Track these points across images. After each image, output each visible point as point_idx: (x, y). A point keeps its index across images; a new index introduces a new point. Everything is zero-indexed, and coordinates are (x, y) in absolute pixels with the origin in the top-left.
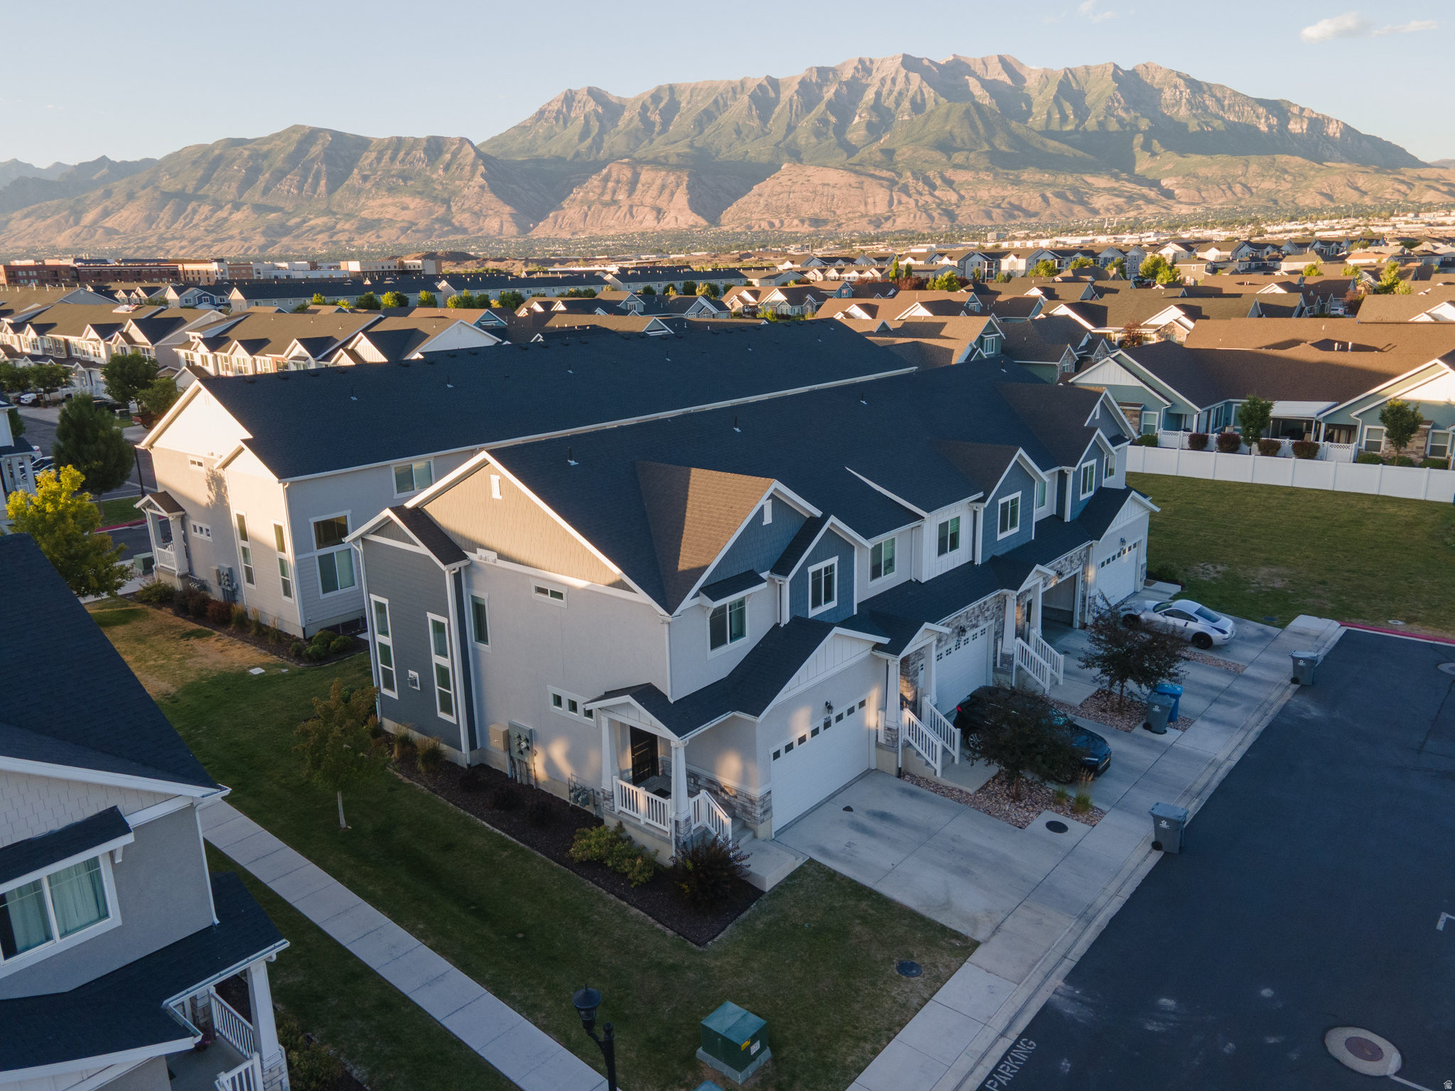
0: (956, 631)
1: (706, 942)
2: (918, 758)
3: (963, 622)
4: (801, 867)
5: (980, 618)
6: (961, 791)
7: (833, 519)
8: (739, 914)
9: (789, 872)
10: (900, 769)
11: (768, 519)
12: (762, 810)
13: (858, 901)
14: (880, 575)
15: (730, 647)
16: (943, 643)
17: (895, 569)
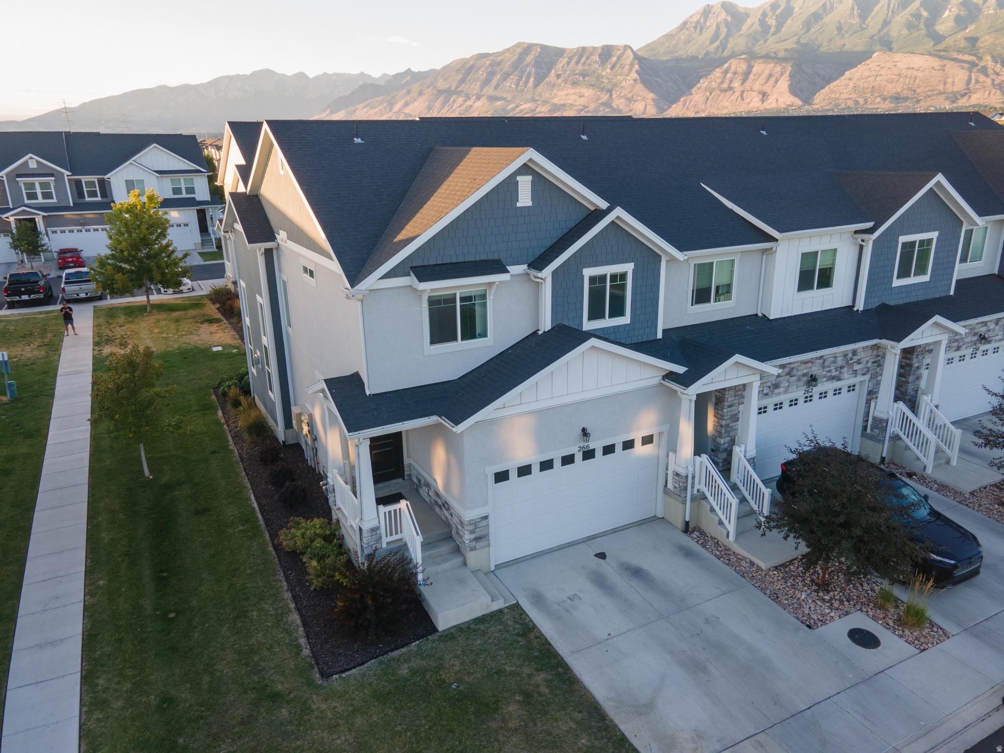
0: (805, 379)
1: (332, 675)
2: (712, 515)
3: (816, 370)
4: (500, 611)
5: (845, 370)
6: (752, 564)
7: (619, 212)
8: (392, 650)
9: (479, 614)
10: (687, 523)
11: (525, 199)
12: (473, 536)
13: (537, 670)
14: (709, 301)
15: (460, 345)
16: (782, 390)
17: (730, 299)
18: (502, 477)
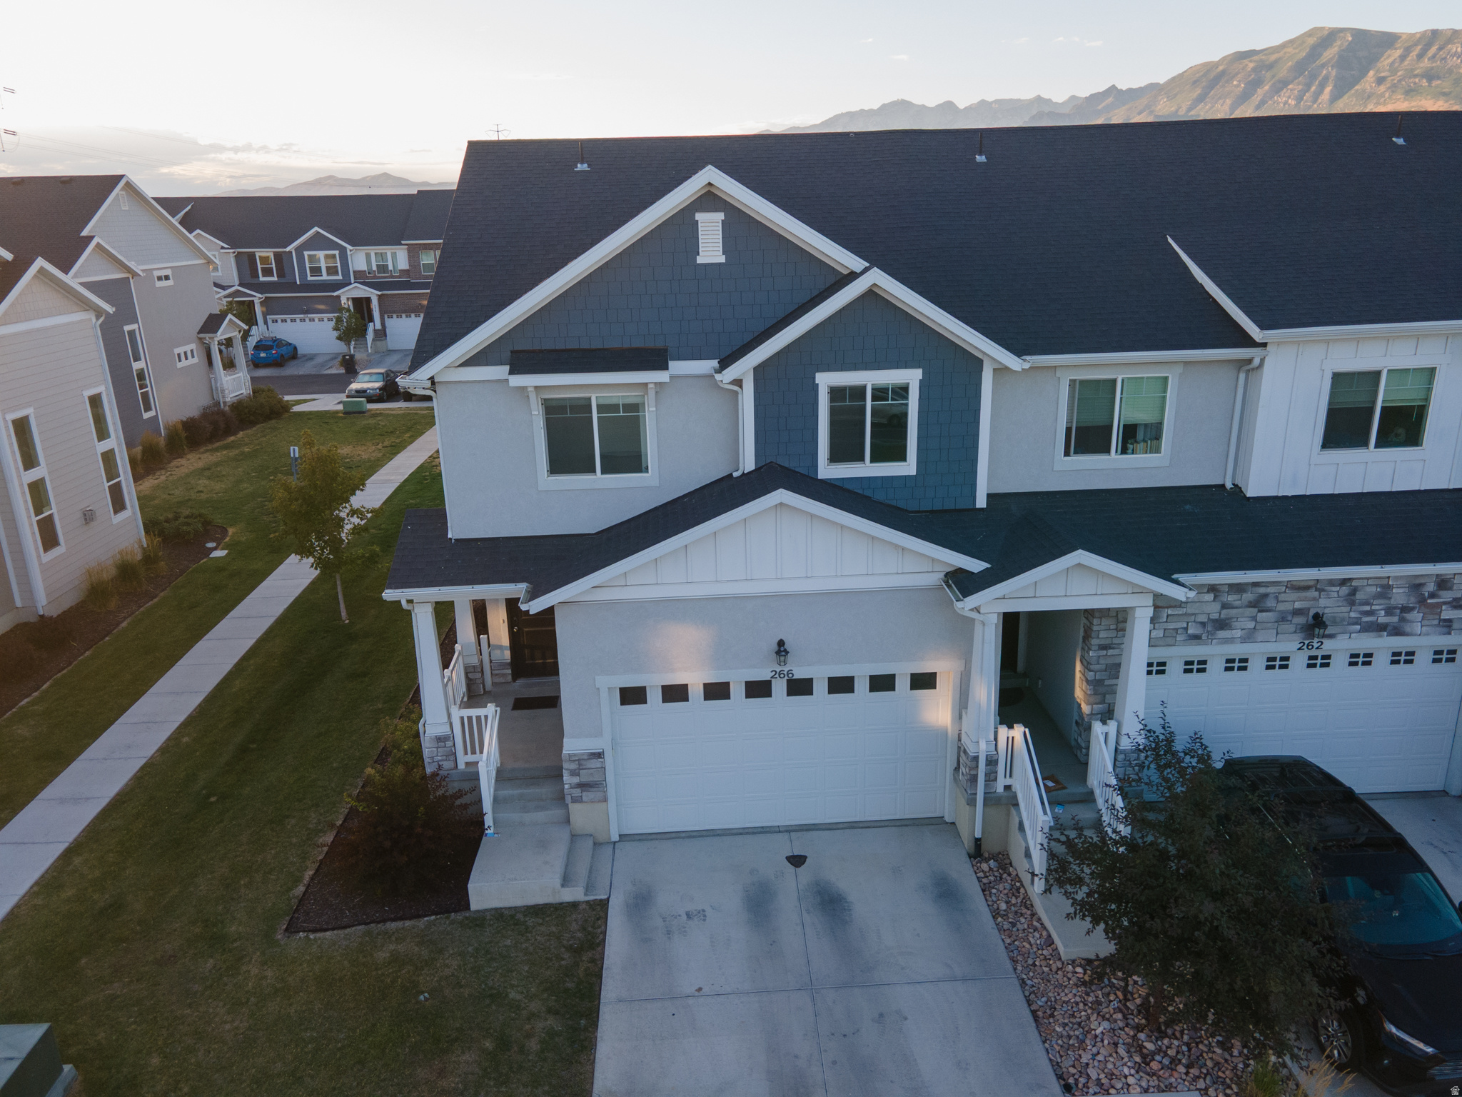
0: (1300, 620)
1: (300, 932)
2: (1018, 836)
3: (1330, 605)
4: (574, 905)
5: (1416, 616)
6: (1050, 942)
7: (878, 278)
8: (393, 920)
9: (540, 900)
10: (978, 841)
11: (711, 250)
12: (576, 780)
14: (1107, 450)
15: (599, 480)
16: (1238, 633)
17: (1158, 451)
18: (633, 696)
